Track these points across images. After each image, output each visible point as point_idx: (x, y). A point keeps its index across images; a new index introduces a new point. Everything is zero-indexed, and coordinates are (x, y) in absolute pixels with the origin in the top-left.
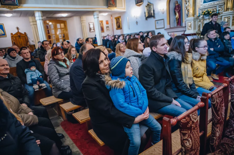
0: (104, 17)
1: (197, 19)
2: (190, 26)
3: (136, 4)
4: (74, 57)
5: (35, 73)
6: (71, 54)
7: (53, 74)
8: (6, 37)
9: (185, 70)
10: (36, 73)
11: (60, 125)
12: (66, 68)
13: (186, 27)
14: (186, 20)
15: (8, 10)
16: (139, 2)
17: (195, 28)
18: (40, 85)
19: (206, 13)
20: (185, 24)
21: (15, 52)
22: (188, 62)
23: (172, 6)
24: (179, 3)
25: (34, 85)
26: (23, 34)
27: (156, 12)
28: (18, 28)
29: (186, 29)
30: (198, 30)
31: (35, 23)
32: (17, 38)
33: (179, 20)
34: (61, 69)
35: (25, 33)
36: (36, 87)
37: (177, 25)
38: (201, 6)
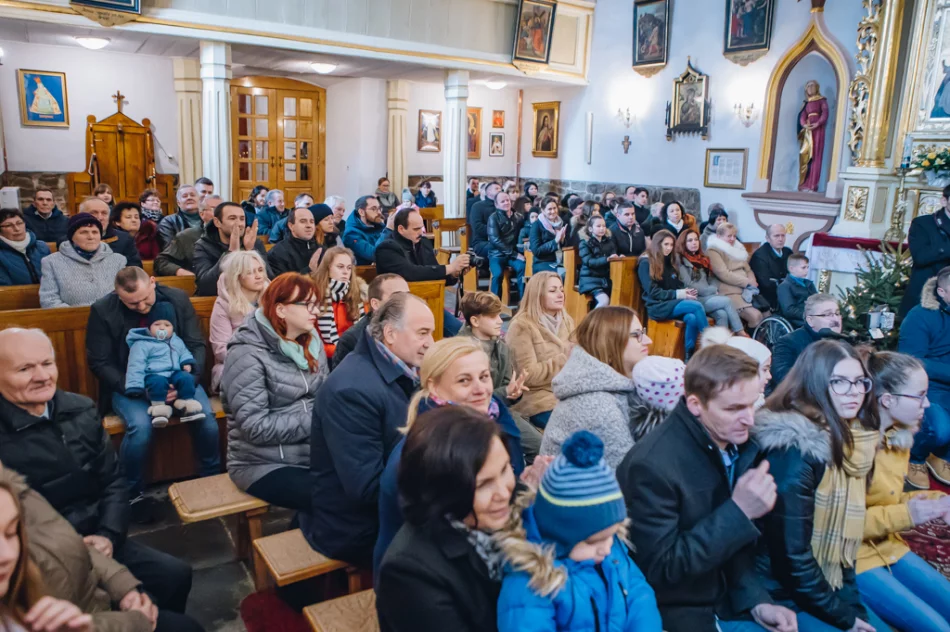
0: (488, 95)
1: (896, 179)
2: (857, 207)
3: (635, 63)
4: (341, 295)
5: (168, 348)
6: (330, 279)
7: (246, 390)
8: (67, 128)
9: (832, 504)
10: (171, 348)
11: (239, 613)
12: (305, 371)
13: (839, 202)
14: (842, 176)
15: (96, 25)
16: (646, 57)
17: (878, 218)
18: (180, 404)
19: (938, 162)
20: (840, 190)
21: (94, 232)
22: (853, 470)
23: (792, 101)
24: (822, 91)
25: (153, 402)
26: (138, 126)
27: (715, 114)
28: (119, 98)
29: (839, 210)
30: (893, 229)
31: (193, 86)
32: (111, 137)
33: (814, 166)
34: (281, 376)
35: (146, 121)
36: (160, 411)
37: (800, 187)
38: (921, 128)
